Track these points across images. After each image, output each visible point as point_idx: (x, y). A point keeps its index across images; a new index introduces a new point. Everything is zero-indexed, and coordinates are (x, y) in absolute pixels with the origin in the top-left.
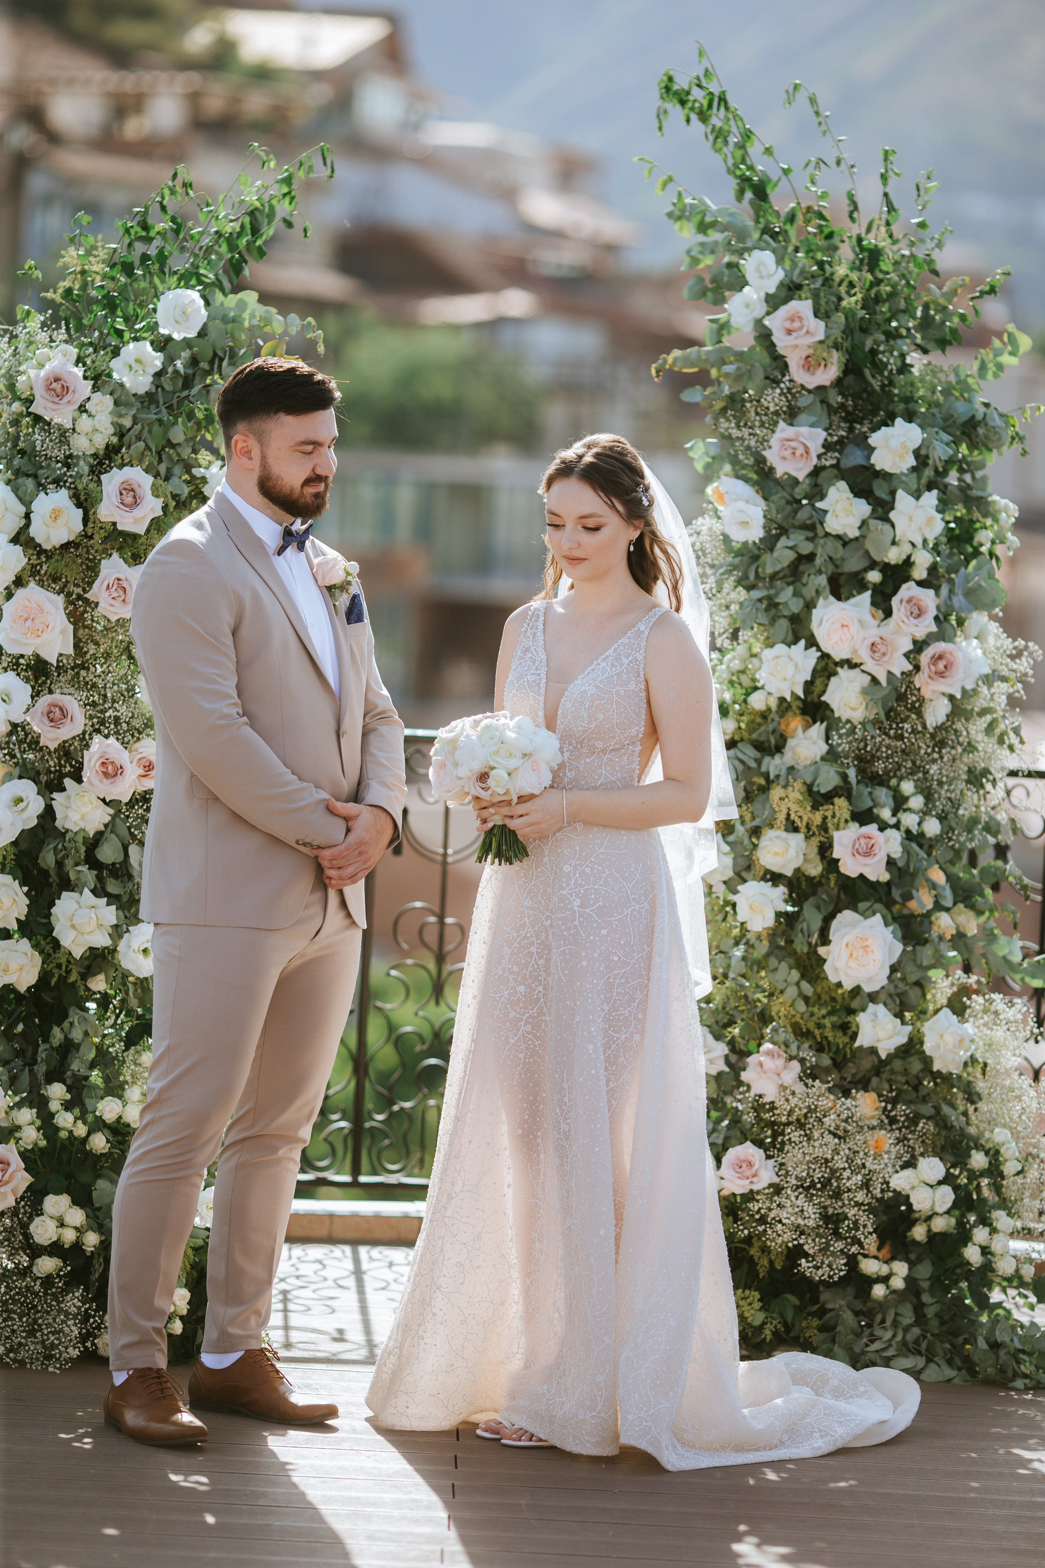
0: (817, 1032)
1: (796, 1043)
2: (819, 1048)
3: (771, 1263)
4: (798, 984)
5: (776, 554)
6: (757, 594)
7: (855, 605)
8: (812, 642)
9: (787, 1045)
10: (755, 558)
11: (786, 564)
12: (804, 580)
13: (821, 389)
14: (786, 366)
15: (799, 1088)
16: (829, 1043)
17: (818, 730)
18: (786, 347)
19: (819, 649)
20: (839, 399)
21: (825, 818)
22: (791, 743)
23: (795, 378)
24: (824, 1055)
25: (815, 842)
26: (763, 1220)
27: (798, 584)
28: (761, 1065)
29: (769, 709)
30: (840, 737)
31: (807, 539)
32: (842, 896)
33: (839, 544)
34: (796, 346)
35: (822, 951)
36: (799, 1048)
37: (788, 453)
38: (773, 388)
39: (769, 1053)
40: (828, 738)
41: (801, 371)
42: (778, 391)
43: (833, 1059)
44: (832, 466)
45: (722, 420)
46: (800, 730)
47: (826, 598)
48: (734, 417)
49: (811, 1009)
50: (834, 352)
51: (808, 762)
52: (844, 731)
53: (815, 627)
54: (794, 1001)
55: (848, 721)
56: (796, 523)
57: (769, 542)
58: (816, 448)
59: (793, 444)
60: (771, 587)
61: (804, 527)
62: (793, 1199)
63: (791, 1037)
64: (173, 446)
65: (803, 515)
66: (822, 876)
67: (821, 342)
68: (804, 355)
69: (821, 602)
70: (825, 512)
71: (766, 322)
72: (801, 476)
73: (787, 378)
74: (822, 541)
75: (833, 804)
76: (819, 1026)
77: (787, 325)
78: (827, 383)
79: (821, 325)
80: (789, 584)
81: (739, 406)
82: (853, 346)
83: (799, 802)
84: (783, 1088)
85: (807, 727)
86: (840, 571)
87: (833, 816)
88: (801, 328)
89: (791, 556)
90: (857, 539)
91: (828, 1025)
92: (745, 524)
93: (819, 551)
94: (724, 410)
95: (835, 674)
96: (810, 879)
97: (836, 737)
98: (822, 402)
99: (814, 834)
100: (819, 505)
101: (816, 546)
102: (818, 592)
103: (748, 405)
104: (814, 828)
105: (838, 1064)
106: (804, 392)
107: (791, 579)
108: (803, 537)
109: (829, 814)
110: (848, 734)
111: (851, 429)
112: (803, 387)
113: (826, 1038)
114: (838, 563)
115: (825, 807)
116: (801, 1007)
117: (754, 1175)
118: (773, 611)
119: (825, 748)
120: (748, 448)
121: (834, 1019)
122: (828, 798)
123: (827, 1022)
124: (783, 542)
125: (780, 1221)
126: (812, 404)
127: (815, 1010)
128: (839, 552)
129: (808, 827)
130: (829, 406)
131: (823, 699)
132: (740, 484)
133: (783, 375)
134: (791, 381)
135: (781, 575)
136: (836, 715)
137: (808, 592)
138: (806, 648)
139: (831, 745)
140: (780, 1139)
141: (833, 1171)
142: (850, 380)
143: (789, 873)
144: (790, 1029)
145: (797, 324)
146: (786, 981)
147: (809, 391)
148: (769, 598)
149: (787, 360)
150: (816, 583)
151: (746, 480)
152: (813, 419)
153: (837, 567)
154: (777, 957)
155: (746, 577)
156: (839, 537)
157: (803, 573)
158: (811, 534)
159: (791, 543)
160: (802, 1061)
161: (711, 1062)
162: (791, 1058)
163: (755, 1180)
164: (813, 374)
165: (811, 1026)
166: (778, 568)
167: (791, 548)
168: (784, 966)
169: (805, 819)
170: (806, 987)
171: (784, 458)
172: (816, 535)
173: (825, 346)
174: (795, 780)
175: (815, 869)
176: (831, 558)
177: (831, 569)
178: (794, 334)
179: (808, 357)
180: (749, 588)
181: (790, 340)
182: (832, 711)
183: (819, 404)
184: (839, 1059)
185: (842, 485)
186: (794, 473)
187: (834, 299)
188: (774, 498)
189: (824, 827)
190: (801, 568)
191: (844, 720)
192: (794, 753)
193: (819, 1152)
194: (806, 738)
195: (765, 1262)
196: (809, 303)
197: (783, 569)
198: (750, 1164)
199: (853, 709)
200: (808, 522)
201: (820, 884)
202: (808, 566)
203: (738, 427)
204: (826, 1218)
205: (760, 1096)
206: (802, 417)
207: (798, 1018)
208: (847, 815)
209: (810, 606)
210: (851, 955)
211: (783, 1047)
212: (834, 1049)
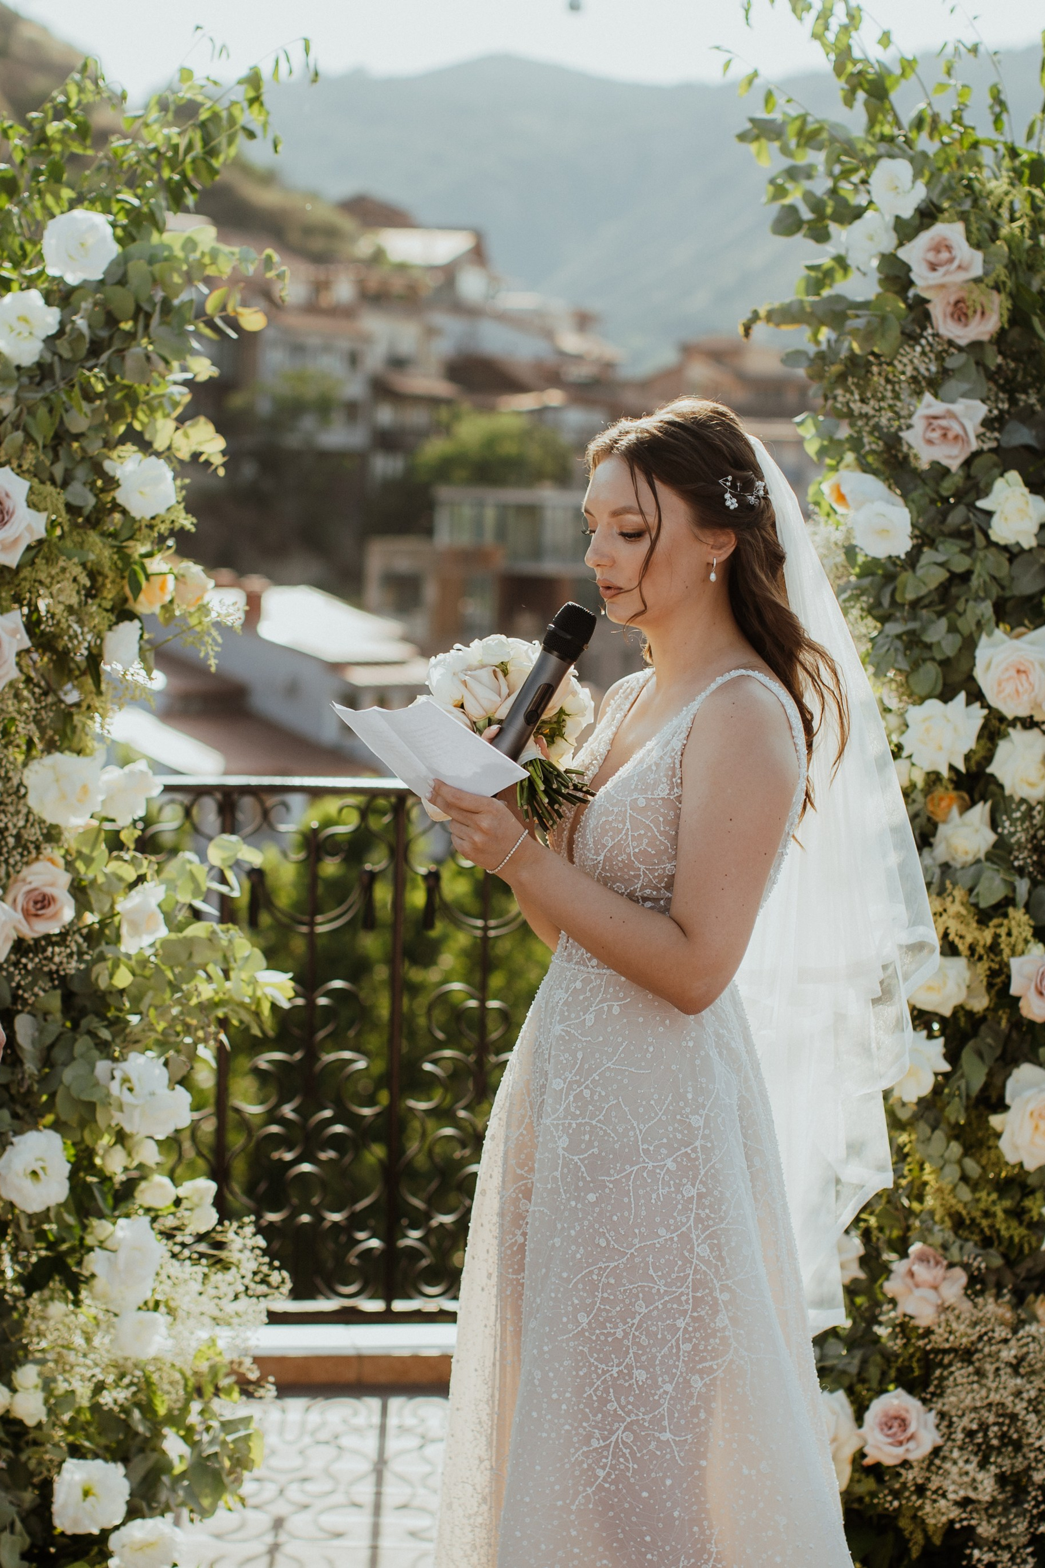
0: (985, 1223)
1: (958, 1243)
2: (986, 1242)
3: (928, 1538)
4: (960, 1162)
5: (920, 572)
6: (894, 628)
7: (1032, 643)
8: (976, 696)
9: (945, 1247)
10: (890, 578)
11: (933, 585)
12: (960, 607)
13: (976, 346)
14: (927, 316)
15: (966, 1306)
16: (999, 1237)
17: (981, 811)
18: (930, 288)
19: (985, 705)
20: (999, 360)
21: (997, 936)
22: (942, 829)
23: (942, 331)
24: (992, 1251)
25: (982, 968)
26: (921, 1490)
27: (952, 614)
28: (911, 1274)
29: (913, 786)
30: (1013, 822)
31: (964, 551)
32: (1014, 1035)
33: (1003, 558)
34: (942, 286)
35: (996, 1121)
36: (961, 1248)
37: (935, 435)
38: (912, 347)
39: (923, 1258)
40: (994, 825)
41: (949, 320)
42: (918, 349)
43: (1004, 1256)
44: (991, 450)
45: (839, 392)
46: (955, 811)
47: (990, 634)
48: (857, 385)
49: (977, 1195)
50: (995, 293)
51: (970, 858)
52: (1018, 815)
53: (979, 673)
54: (955, 1187)
55: (1023, 801)
56: (946, 529)
57: (913, 557)
58: (973, 426)
59: (943, 423)
60: (914, 617)
61: (957, 534)
62: (961, 1463)
63: (949, 1235)
64: (78, 437)
65: (956, 517)
66: (987, 1009)
67: (977, 281)
68: (952, 299)
69: (984, 640)
70: (989, 514)
71: (902, 254)
72: (954, 465)
73: (930, 331)
74: (981, 554)
75: (1006, 915)
76: (986, 1214)
77: (931, 256)
78: (986, 338)
79: (979, 256)
80: (940, 614)
81: (862, 372)
82: (1018, 286)
83: (958, 916)
84: (944, 1309)
85: (965, 808)
86: (1008, 594)
87: (1009, 934)
88: (951, 260)
89: (941, 575)
90: (1031, 550)
91: (1000, 1215)
92: (883, 532)
93: (978, 568)
94: (841, 378)
95: (1005, 735)
96: (970, 1014)
97: (1007, 824)
98: (977, 363)
99: (980, 958)
100: (980, 504)
101: (974, 561)
102: (979, 624)
103: (875, 369)
104: (980, 950)
105: (1010, 1263)
106: (952, 350)
107: (941, 607)
108: (956, 549)
109: (1003, 931)
110: (1023, 819)
111: (1013, 401)
112: (950, 343)
113: (998, 1231)
114: (1006, 583)
115: (995, 921)
116: (965, 1193)
117: (911, 1438)
118: (916, 652)
119: (992, 837)
120: (877, 427)
121: (1007, 1203)
122: (1001, 908)
123: (998, 1210)
124: (928, 555)
125: (944, 1496)
126: (965, 365)
127: (983, 1194)
128: (1004, 569)
129: (972, 948)
130: (986, 369)
131: (990, 770)
132: (870, 478)
133: (924, 328)
134: (936, 335)
135: (926, 601)
136: (1007, 792)
137: (966, 624)
138: (969, 703)
139: (1000, 835)
140: (938, 1372)
141: (1014, 1417)
142: (1015, 334)
143: (947, 1012)
144: (948, 1223)
145: (945, 255)
146: (942, 1156)
147: (960, 349)
148: (911, 633)
149: (930, 307)
150: (978, 612)
151: (875, 473)
152: (965, 386)
153: (1003, 588)
154: (927, 1122)
155: (878, 604)
156: (1005, 548)
157: (958, 598)
158: (967, 545)
159: (941, 558)
160: (966, 1267)
161: (843, 1267)
162: (951, 1265)
163: (911, 1445)
164: (966, 325)
165: (977, 1214)
166: (923, 591)
167: (942, 565)
168: (939, 1134)
169: (969, 939)
170: (971, 1165)
171: (930, 442)
172: (974, 545)
173: (982, 286)
174: (954, 884)
175: (980, 1003)
176: (993, 578)
177: (995, 591)
178: (941, 270)
179: (957, 302)
180: (884, 619)
181: (936, 278)
182: (1001, 787)
183: (973, 367)
184: (1013, 1255)
185: (1013, 476)
186: (945, 462)
187: (987, 226)
188: (915, 495)
189: (994, 948)
190: (954, 591)
191: (1017, 799)
192: (949, 846)
193: (994, 1397)
194: (964, 825)
195: (919, 1537)
196: (959, 228)
197: (930, 592)
198: (904, 1423)
199: (1032, 785)
200: (964, 528)
201: (983, 1019)
202: (964, 588)
203: (863, 401)
204: (1002, 1480)
205: (911, 1317)
206: (952, 386)
207: (960, 1208)
208: (1028, 933)
209: (970, 645)
210: (1037, 1127)
211: (940, 1251)
212: (1006, 1243)
